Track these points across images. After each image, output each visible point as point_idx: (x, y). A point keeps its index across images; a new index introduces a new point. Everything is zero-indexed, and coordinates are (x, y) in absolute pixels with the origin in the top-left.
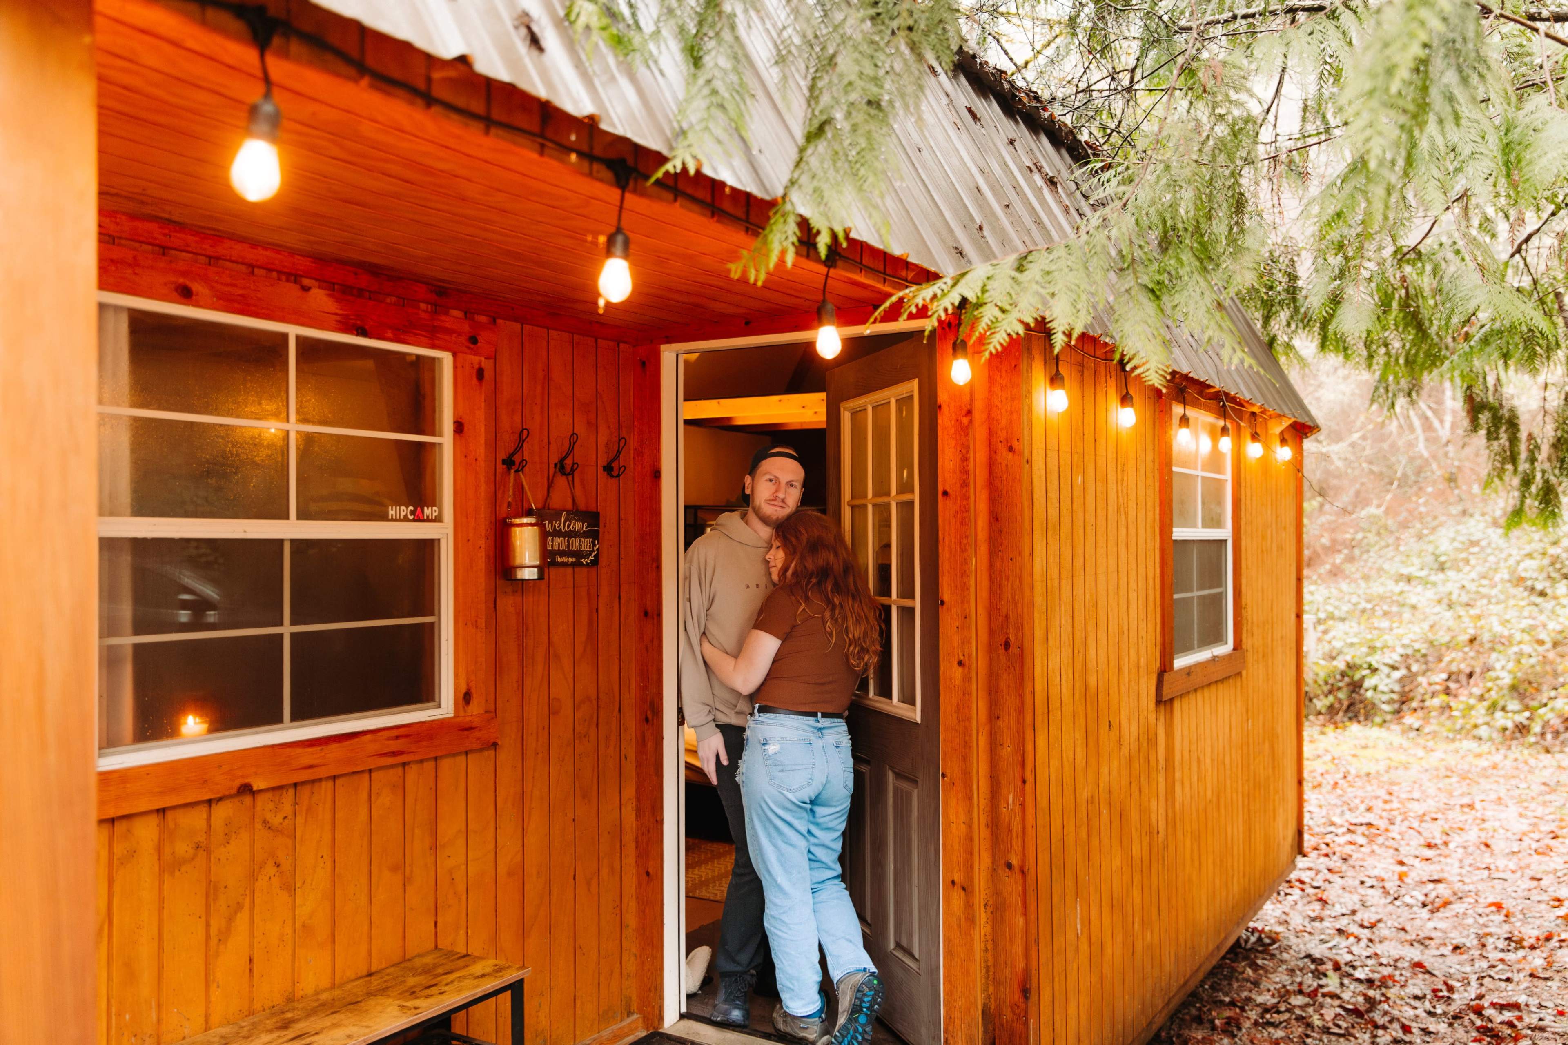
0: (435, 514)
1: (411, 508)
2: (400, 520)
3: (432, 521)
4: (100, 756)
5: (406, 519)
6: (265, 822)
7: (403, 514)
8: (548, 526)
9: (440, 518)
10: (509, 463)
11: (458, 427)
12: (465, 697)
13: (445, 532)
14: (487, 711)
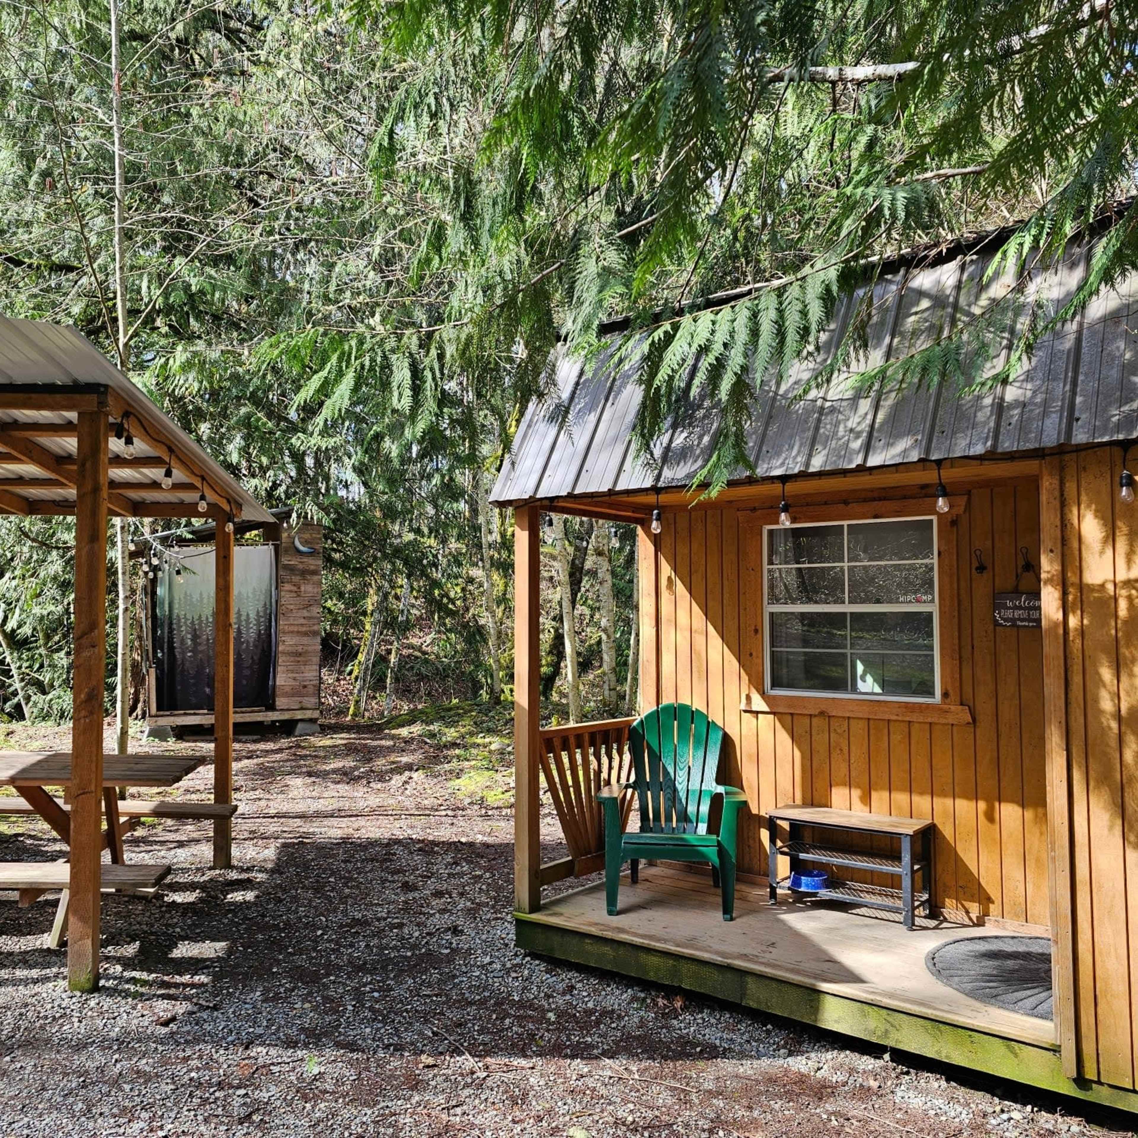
0: (928, 599)
1: (914, 596)
2: (906, 603)
3: (927, 602)
4: (771, 689)
5: (910, 602)
6: (835, 730)
7: (908, 599)
8: (1009, 604)
9: (932, 601)
10: (981, 568)
11: (939, 554)
12: (945, 695)
13: (934, 609)
14: (962, 704)
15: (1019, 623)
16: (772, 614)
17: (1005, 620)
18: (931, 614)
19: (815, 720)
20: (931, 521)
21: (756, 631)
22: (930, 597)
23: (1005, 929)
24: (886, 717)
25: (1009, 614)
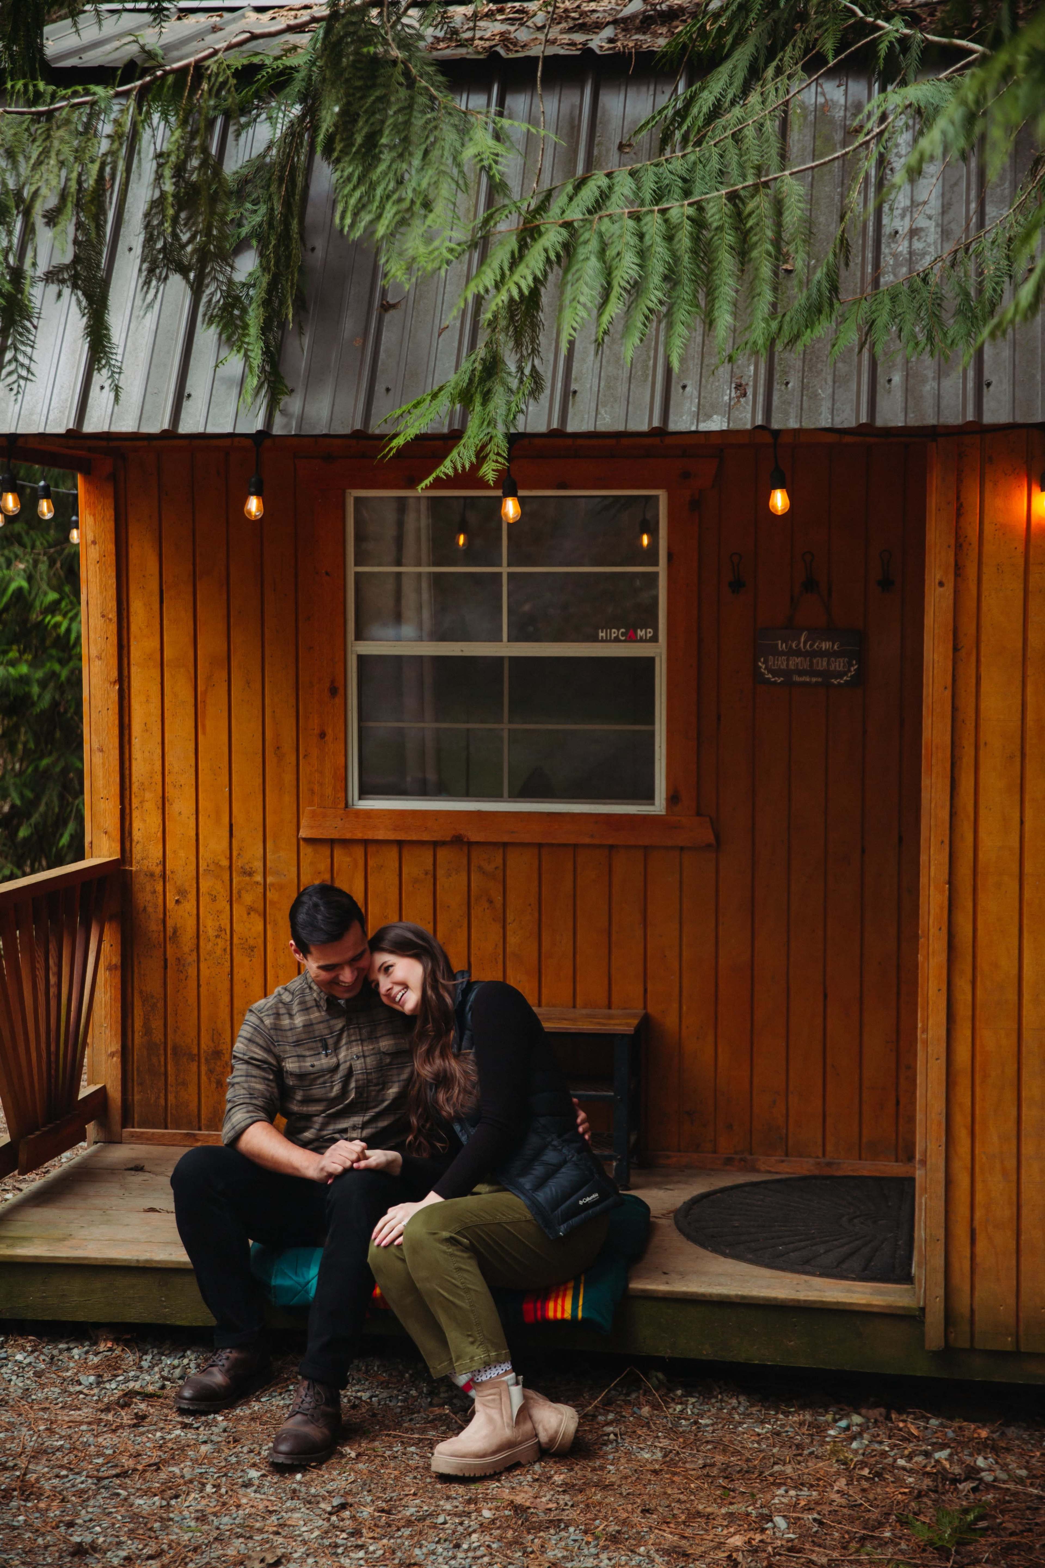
0: (649, 635)
1: (623, 630)
2: (610, 641)
3: (646, 641)
4: (360, 799)
5: (617, 640)
6: (480, 868)
7: (613, 635)
8: (781, 646)
9: (654, 639)
10: (737, 585)
11: (670, 556)
12: (673, 799)
13: (658, 651)
14: (699, 814)
15: (796, 678)
16: (361, 658)
17: (774, 673)
18: (651, 660)
19: (442, 853)
20: (656, 497)
21: (333, 691)
22: (650, 632)
23: (755, 1170)
24: (572, 840)
25: (781, 663)
